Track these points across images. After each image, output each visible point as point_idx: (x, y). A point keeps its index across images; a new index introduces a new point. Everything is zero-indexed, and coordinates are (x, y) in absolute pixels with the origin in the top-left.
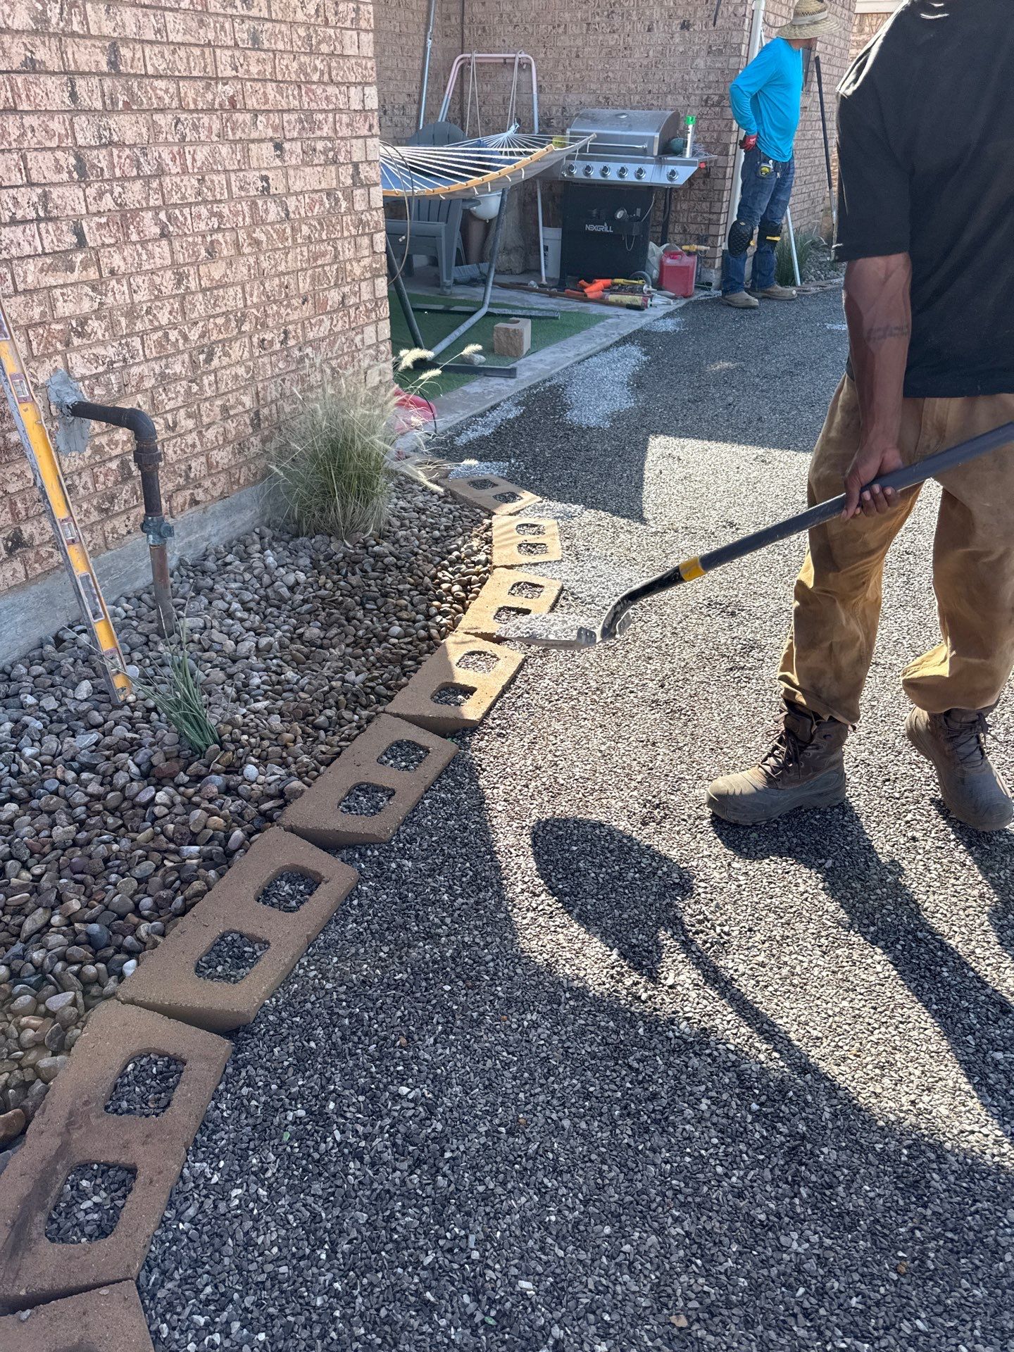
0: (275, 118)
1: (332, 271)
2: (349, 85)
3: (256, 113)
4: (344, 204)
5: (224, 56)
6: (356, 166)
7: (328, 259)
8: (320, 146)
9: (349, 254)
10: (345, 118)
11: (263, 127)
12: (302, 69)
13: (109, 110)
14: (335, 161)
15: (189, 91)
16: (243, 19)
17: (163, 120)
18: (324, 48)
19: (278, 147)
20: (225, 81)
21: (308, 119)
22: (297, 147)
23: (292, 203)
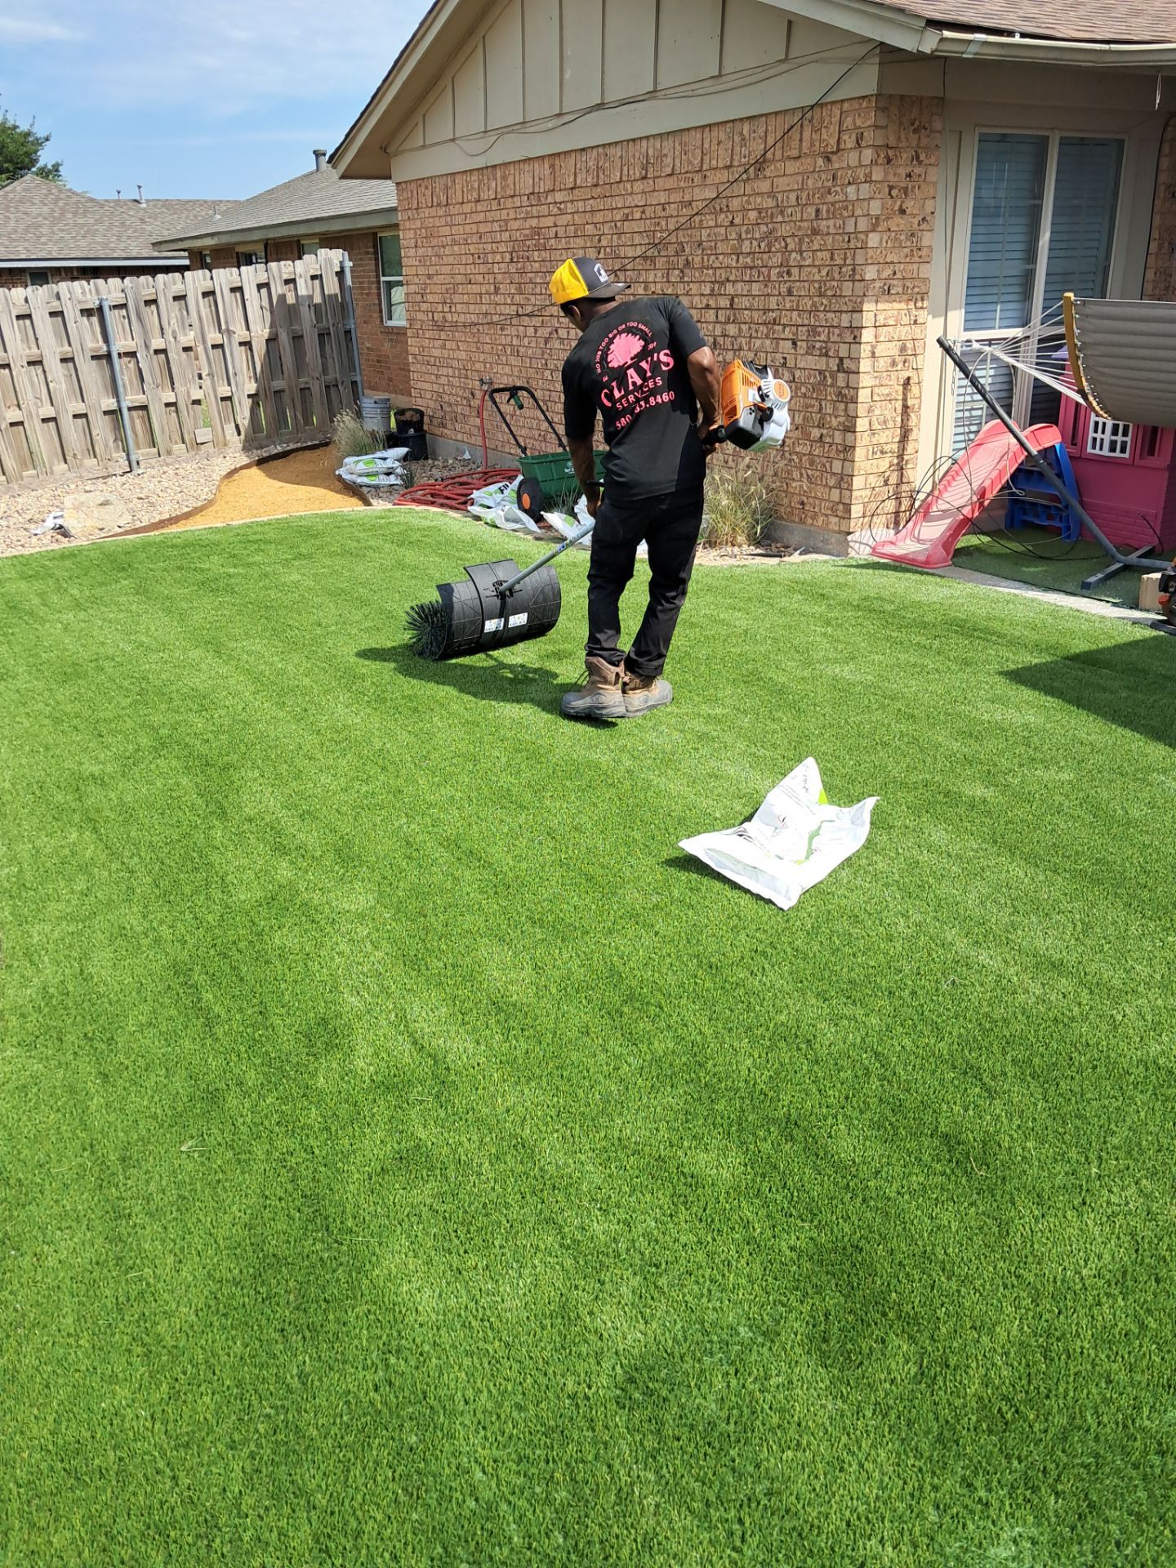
0: (794, 329)
1: (816, 417)
2: (841, 312)
3: (785, 326)
4: (829, 381)
5: (773, 300)
6: (841, 360)
7: (816, 409)
8: (818, 345)
9: (829, 411)
10: (837, 331)
11: (787, 333)
12: (814, 304)
13: (727, 322)
14: (827, 355)
15: (756, 315)
16: (785, 282)
17: (744, 327)
18: (829, 293)
19: (794, 343)
20: (773, 310)
21: (813, 331)
22: (804, 344)
23: (798, 374)
